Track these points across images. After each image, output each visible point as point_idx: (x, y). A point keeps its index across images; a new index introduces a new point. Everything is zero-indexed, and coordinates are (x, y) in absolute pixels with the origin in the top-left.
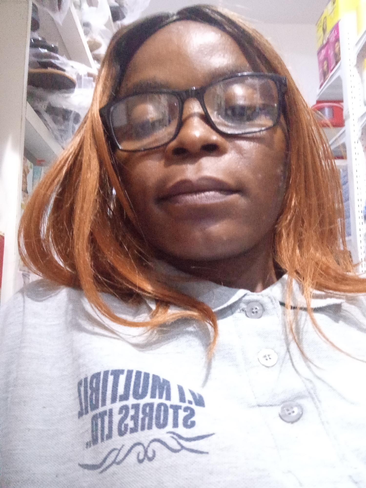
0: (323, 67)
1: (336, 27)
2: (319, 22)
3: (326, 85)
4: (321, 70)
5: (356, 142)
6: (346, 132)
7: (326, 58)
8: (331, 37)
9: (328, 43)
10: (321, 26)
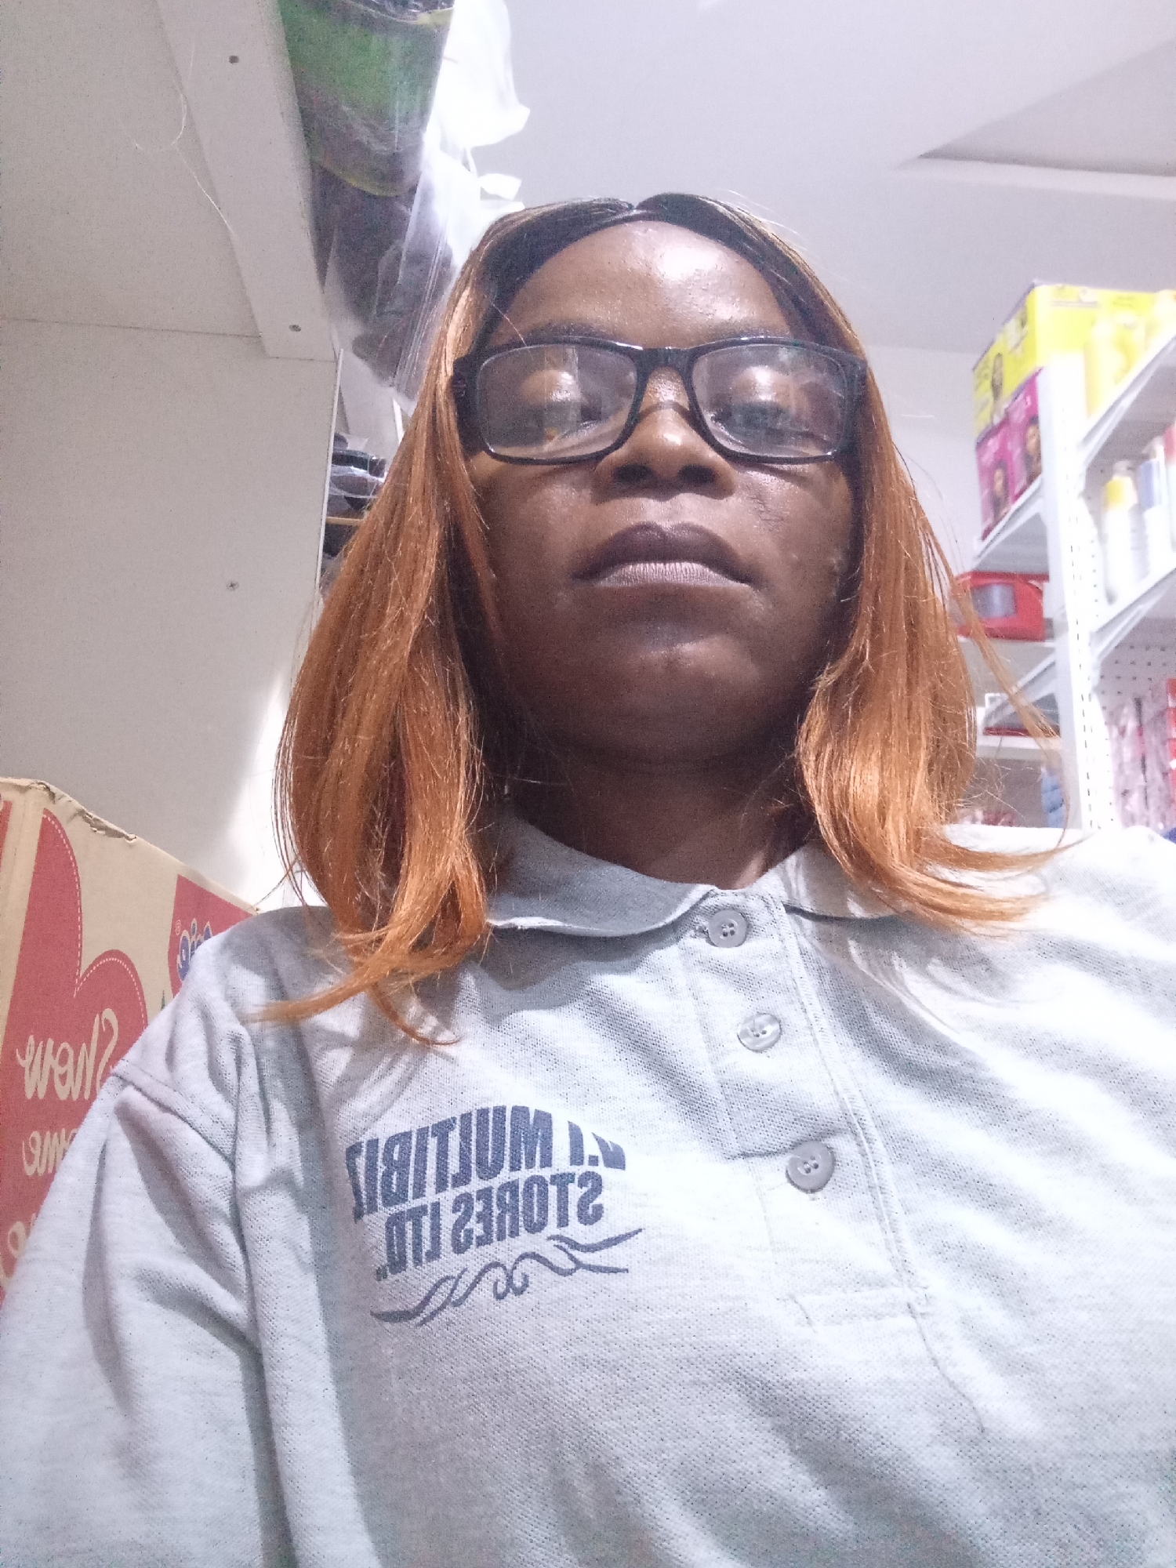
0: (992, 483)
1: (1030, 387)
2: (981, 365)
3: (1002, 533)
4: (986, 491)
5: (1086, 697)
6: (1058, 666)
7: (1002, 461)
8: (1016, 408)
9: (1005, 422)
10: (986, 376)
